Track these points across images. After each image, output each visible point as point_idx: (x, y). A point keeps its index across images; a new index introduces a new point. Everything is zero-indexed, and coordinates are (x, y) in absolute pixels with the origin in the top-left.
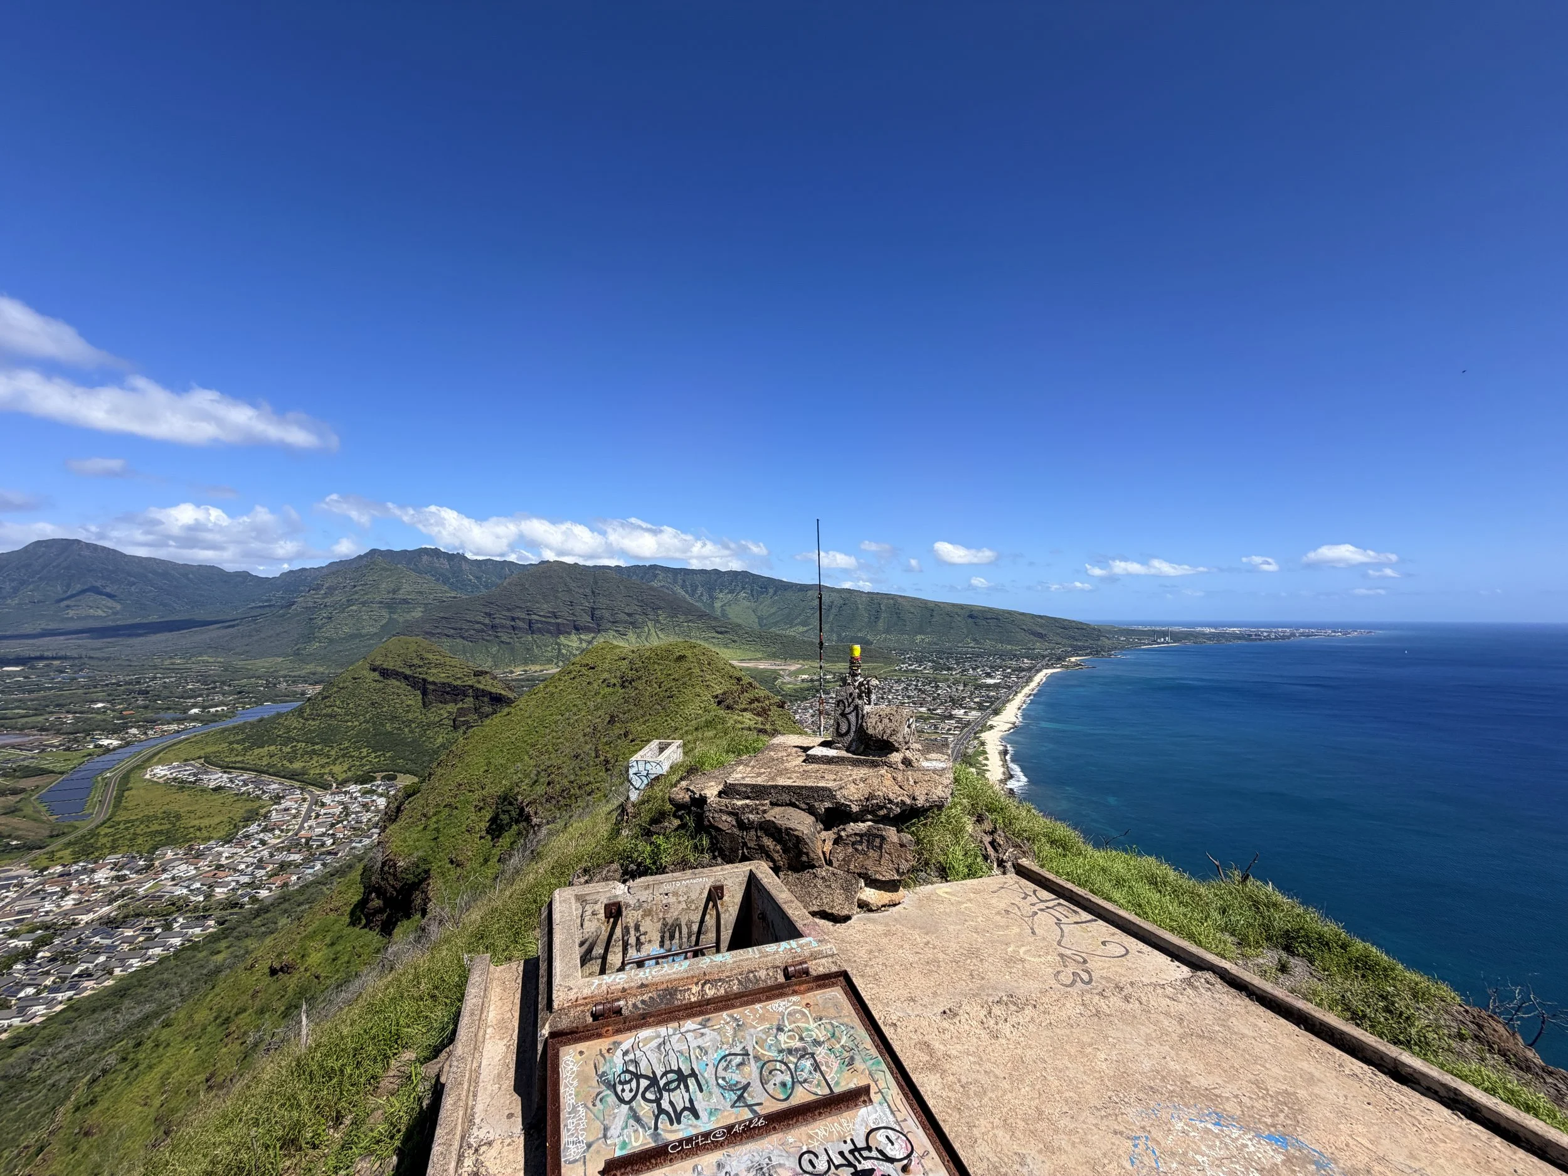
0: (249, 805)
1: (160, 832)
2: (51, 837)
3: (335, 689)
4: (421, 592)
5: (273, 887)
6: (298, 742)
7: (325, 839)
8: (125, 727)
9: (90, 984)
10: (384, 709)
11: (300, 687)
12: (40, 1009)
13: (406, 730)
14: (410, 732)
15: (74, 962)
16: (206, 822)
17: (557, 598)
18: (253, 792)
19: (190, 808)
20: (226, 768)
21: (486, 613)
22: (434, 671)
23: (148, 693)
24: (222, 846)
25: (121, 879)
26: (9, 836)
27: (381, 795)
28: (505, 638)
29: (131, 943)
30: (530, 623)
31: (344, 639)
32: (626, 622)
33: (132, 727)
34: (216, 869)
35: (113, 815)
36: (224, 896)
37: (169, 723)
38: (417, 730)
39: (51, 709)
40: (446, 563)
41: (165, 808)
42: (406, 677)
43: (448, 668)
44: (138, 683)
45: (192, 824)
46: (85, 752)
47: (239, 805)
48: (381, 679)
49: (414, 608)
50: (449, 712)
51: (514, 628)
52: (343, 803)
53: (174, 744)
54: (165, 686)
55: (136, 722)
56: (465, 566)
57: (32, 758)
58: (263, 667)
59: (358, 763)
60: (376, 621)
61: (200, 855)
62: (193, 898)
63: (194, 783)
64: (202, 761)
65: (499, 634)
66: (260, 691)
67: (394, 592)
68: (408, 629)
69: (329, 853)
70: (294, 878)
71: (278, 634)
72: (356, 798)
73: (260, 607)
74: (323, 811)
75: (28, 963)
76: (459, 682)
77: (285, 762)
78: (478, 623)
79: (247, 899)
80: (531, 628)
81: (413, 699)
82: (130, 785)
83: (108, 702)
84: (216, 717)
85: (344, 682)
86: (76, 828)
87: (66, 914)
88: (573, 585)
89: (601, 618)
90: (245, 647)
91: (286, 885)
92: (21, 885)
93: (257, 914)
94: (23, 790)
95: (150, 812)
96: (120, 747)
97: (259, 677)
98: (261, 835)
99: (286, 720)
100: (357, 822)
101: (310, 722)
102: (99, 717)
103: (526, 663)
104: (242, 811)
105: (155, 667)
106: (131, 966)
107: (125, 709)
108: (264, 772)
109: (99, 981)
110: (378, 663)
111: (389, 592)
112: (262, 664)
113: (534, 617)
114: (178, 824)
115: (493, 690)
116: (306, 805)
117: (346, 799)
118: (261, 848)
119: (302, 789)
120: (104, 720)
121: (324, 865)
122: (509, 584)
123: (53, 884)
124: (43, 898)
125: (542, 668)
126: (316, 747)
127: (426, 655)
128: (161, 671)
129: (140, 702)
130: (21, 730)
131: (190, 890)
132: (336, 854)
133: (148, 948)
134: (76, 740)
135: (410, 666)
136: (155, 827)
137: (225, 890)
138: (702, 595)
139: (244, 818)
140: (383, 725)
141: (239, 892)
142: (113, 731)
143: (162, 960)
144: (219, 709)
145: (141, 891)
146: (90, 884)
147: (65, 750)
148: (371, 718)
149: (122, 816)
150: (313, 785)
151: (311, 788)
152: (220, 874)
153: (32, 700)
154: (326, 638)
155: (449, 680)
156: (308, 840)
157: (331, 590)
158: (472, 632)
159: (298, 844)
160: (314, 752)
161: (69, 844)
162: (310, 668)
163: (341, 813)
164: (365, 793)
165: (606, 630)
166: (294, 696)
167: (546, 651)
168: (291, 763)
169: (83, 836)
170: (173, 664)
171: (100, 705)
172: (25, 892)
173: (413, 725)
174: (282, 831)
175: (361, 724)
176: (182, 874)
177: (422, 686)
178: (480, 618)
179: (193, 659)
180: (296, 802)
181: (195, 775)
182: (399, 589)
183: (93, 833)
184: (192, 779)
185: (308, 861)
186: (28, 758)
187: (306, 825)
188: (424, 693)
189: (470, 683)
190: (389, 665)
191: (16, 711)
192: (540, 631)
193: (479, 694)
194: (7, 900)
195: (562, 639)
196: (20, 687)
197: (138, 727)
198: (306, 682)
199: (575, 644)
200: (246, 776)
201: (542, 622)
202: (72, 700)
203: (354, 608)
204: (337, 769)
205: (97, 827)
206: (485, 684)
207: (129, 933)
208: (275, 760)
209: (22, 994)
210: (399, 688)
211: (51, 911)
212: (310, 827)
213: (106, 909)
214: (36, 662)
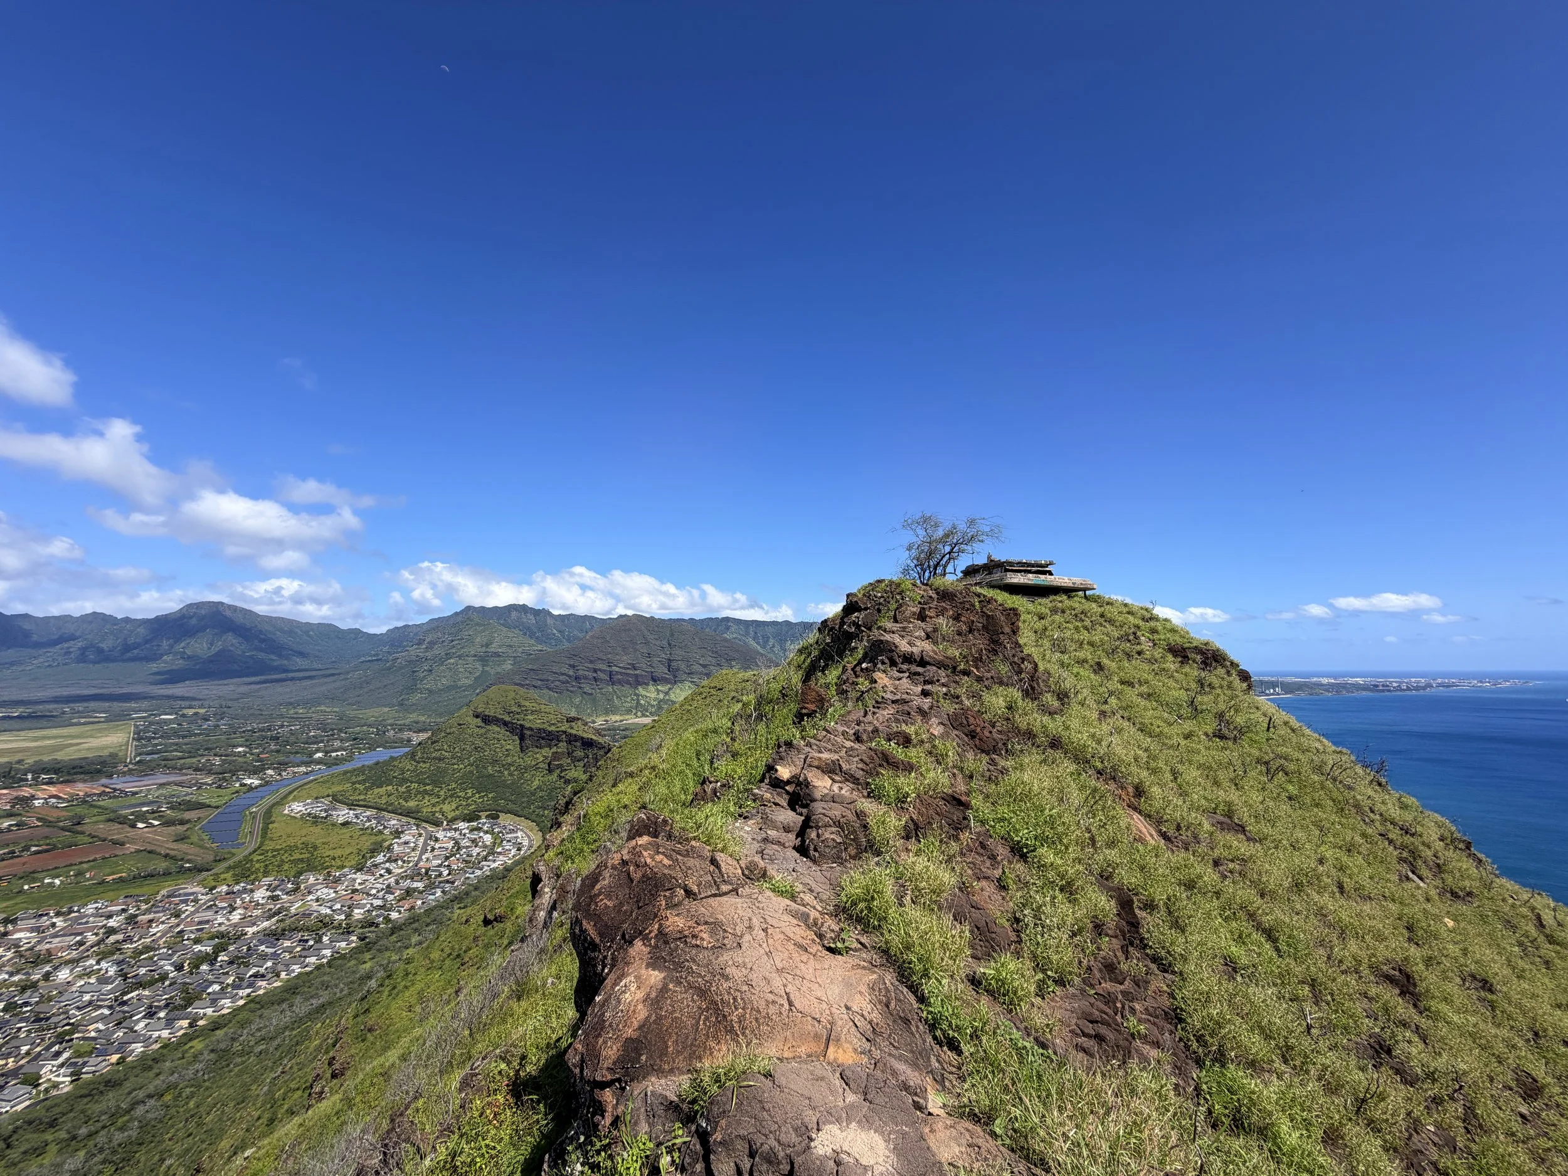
0: (374, 839)
1: (302, 860)
2: (216, 861)
3: (443, 734)
4: (511, 646)
5: (402, 909)
6: (411, 782)
7: (442, 869)
8: (262, 769)
9: (264, 983)
10: (486, 753)
11: (406, 735)
12: (226, 1002)
13: (506, 773)
14: (509, 775)
15: (247, 965)
16: (338, 852)
17: (636, 650)
18: (376, 827)
19: (324, 840)
20: (352, 805)
21: (570, 665)
22: (530, 717)
24: (355, 873)
25: (275, 898)
26: (182, 859)
27: (486, 832)
28: (587, 689)
29: (291, 952)
30: (611, 674)
31: (442, 690)
32: (701, 673)
33: (269, 768)
34: (352, 893)
35: (262, 844)
36: (361, 917)
37: (298, 766)
38: (516, 773)
39: (201, 752)
40: (532, 617)
41: (304, 839)
42: (505, 724)
43: (543, 714)
44: (270, 730)
45: (327, 854)
46: (233, 790)
47: (364, 838)
48: (483, 725)
49: (505, 661)
50: (544, 756)
51: (595, 679)
52: (454, 839)
53: (306, 784)
54: (292, 733)
55: (272, 764)
56: (549, 621)
57: (192, 794)
58: (373, 716)
59: (464, 803)
60: (470, 673)
61: (337, 881)
62: (337, 917)
63: (326, 818)
64: (330, 799)
65: (582, 685)
66: (372, 738)
67: (487, 645)
68: (500, 680)
69: (448, 882)
70: (419, 902)
71: (385, 686)
72: (465, 835)
73: (369, 661)
74: (437, 846)
75: (212, 964)
76: (553, 728)
77: (401, 801)
78: (563, 674)
79: (381, 919)
80: (612, 679)
81: (511, 744)
82: (273, 819)
83: (246, 746)
84: (338, 761)
85: (450, 728)
86: (234, 855)
87: (235, 926)
88: (650, 637)
89: (678, 670)
90: (357, 698)
91: (413, 908)
92: (196, 901)
93: (393, 931)
94: (188, 821)
95: (291, 842)
96: (261, 786)
97: (370, 726)
98: (387, 865)
99: (400, 762)
100: (468, 856)
101: (421, 764)
102: (241, 759)
103: (607, 712)
104: (368, 844)
105: (282, 716)
106: (293, 971)
107: (262, 753)
108: (384, 810)
109: (270, 981)
110: (479, 710)
111: (482, 646)
112: (372, 714)
113: (614, 668)
114: (315, 853)
115: (585, 735)
116: (422, 840)
117: (457, 835)
118: (387, 876)
119: (418, 826)
120: (245, 762)
121: (443, 892)
122: (592, 637)
123: (222, 900)
124: (217, 912)
125: (622, 718)
126: (427, 788)
127: (524, 703)
128: (287, 719)
129: (273, 747)
130: (181, 770)
131: (333, 911)
132: (453, 883)
133: (305, 957)
134: (224, 779)
135: (509, 713)
136: (297, 856)
137: (362, 911)
138: (774, 646)
139: (370, 850)
140: (485, 768)
141: (374, 913)
142: (255, 772)
143: (318, 967)
144: (339, 753)
145: (293, 910)
146: (251, 902)
147: (217, 788)
148: (474, 762)
149: (269, 845)
150: (427, 822)
151: (424, 825)
152: (356, 897)
153: (186, 744)
154: (427, 689)
155: (545, 726)
156: (427, 870)
157: (432, 644)
158: (557, 683)
159: (419, 874)
160: (426, 792)
161: (229, 868)
162: (413, 717)
163: (453, 847)
164: (472, 830)
165: (682, 682)
166: (402, 742)
167: (626, 702)
168: (407, 801)
169: (240, 862)
170: (296, 713)
171: (240, 749)
172: (200, 907)
173: (512, 768)
174: (404, 862)
175: (465, 767)
176: (324, 896)
177: (521, 733)
178: (565, 670)
179: (313, 709)
180: (414, 836)
181: (326, 811)
182: (491, 644)
183: (248, 859)
184: (324, 814)
185: (431, 887)
186: (188, 793)
187: (423, 857)
188: (522, 738)
189: (563, 728)
190: (490, 712)
191: (175, 753)
192: (620, 682)
193: (572, 739)
194: (187, 913)
195: (641, 690)
196: (176, 733)
197: (274, 769)
198: (410, 730)
199: (653, 695)
200: (368, 813)
201: (621, 674)
202: (218, 744)
203: (452, 661)
204: (446, 807)
205: (250, 854)
206: (577, 730)
207: (287, 944)
208: (393, 799)
209: (210, 990)
210: (499, 733)
211: (223, 923)
212: (428, 859)
213: (266, 924)
214: (185, 711)
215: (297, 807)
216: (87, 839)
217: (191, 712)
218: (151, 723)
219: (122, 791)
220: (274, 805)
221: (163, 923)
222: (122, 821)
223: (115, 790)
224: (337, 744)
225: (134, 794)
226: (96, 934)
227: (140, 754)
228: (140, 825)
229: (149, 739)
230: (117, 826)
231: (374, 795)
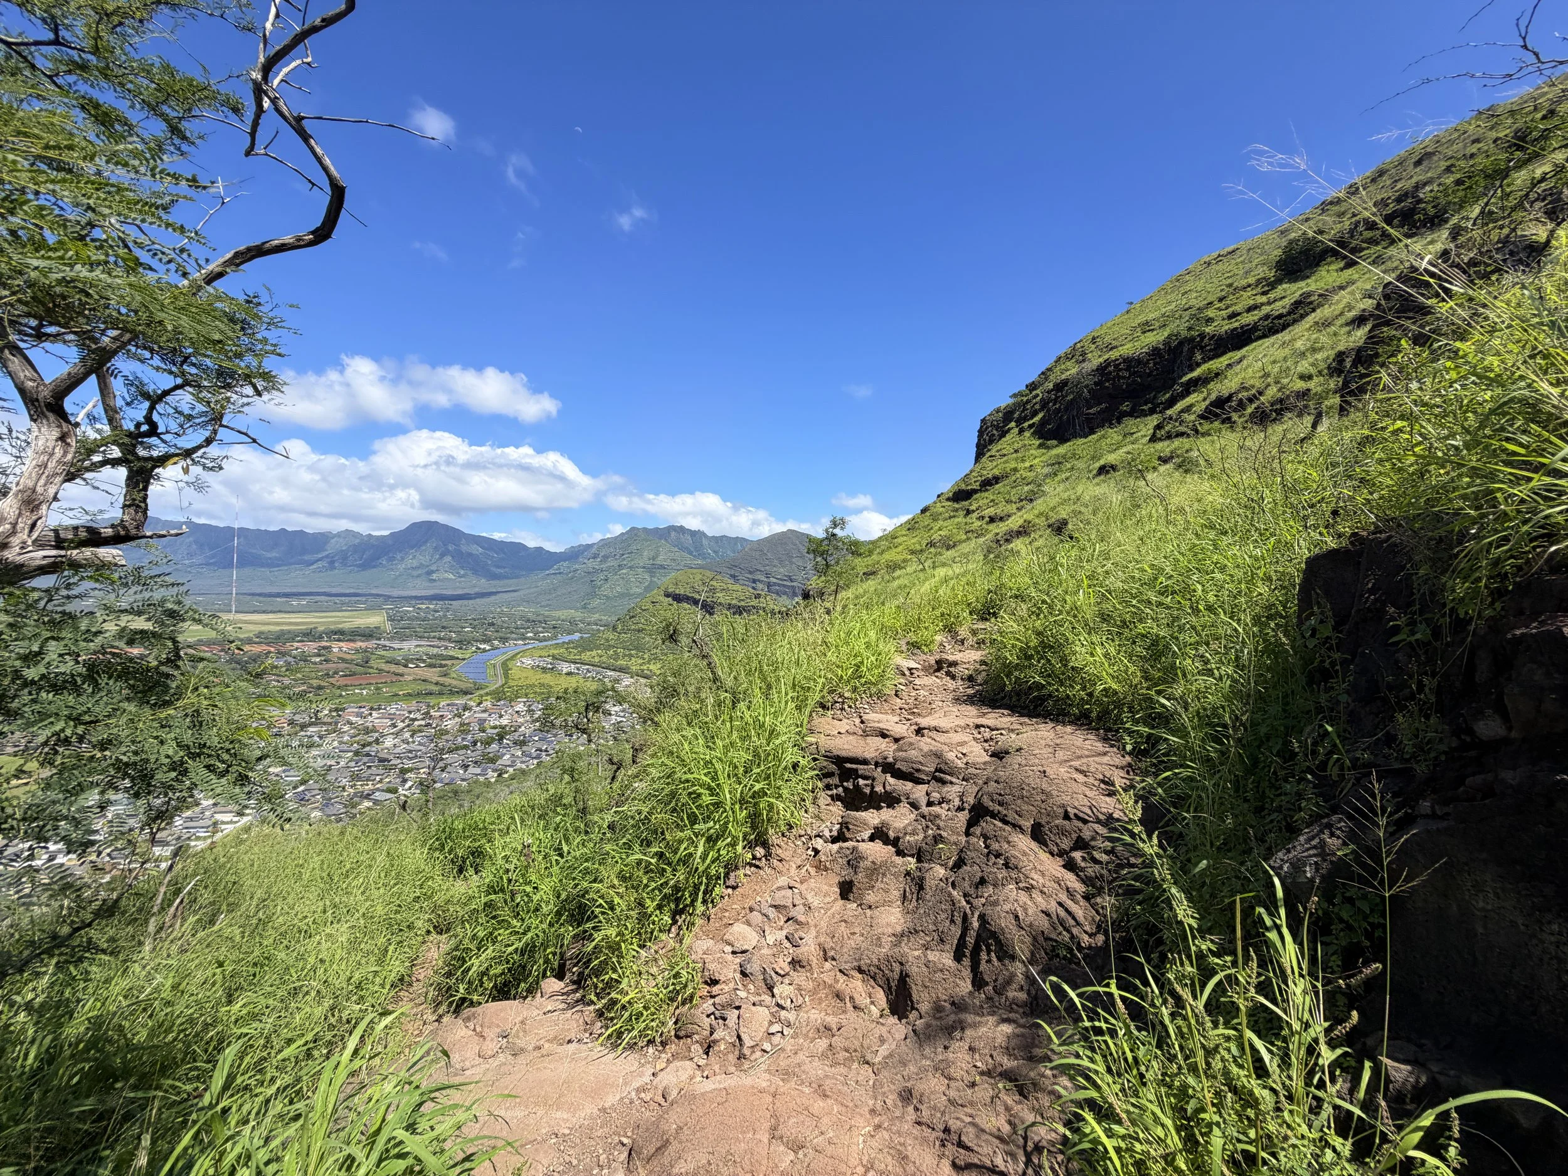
2: (475, 689)
8: (490, 640)
18: (596, 677)
19: (556, 683)
20: (570, 662)
25: (532, 712)
33: (494, 640)
35: (507, 682)
37: (516, 640)
41: (539, 681)
44: (485, 619)
46: (472, 651)
53: (527, 650)
55: (496, 638)
63: (552, 669)
64: (551, 658)
77: (611, 661)
82: (510, 667)
84: (545, 639)
86: (487, 686)
94: (445, 666)
95: (530, 682)
96: (492, 649)
101: (623, 635)
102: (471, 634)
107: (485, 632)
108: (598, 667)
114: (552, 690)
119: (631, 678)
120: (475, 637)
124: (490, 715)
130: (428, 638)
134: (463, 645)
136: (538, 690)
144: (545, 634)
147: (459, 649)
149: (513, 683)
153: (427, 625)
154: (605, 596)
160: (631, 655)
161: (488, 693)
168: (616, 661)
169: (494, 691)
171: (468, 629)
172: (476, 712)
181: (551, 664)
183: (500, 690)
184: (549, 666)
186: (439, 651)
196: (416, 618)
197: (498, 640)
200: (586, 667)
205: (500, 687)
208: (604, 659)
215: (528, 661)
216: (375, 671)
217: (424, 606)
218: (399, 612)
219: (391, 648)
220: (507, 660)
222: (398, 663)
223: (385, 647)
225: (400, 649)
226: (403, 721)
227: (396, 628)
228: (411, 666)
229: (399, 621)
230: (394, 666)
231: (586, 656)
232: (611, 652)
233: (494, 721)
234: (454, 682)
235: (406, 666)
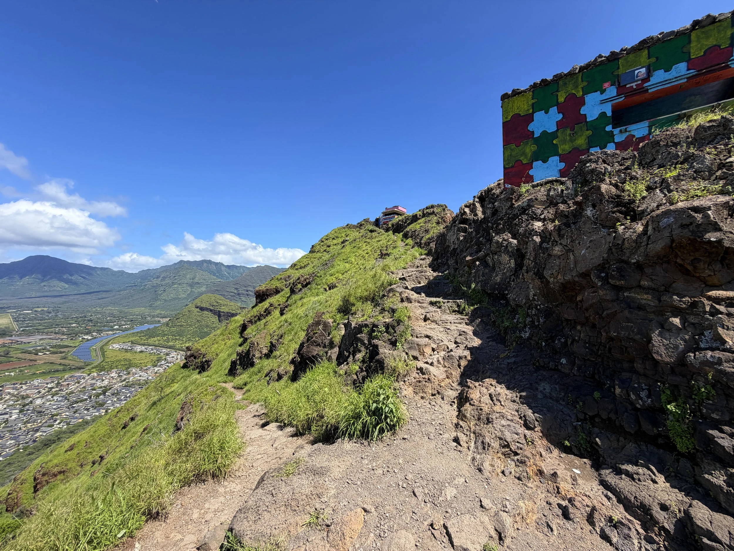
0: (157, 356)
1: (126, 364)
2: (85, 365)
3: (180, 316)
4: (205, 279)
6: (169, 336)
8: (90, 332)
10: (203, 323)
11: (157, 319)
16: (142, 362)
18: (157, 352)
19: (133, 358)
20: (142, 345)
21: (235, 289)
22: (222, 307)
23: (92, 321)
26: (69, 365)
31: (171, 300)
33: (93, 332)
35: (104, 360)
37: (108, 331)
39: (54, 326)
40: (214, 266)
41: (123, 357)
42: (211, 310)
43: (229, 306)
44: (86, 317)
45: (137, 362)
46: (79, 340)
47: (153, 356)
48: (200, 311)
49: (202, 286)
53: (115, 338)
54: (98, 318)
56: (223, 268)
57: (59, 342)
60: (184, 292)
61: (146, 370)
63: (131, 350)
64: (130, 343)
66: (140, 320)
67: (193, 279)
71: (141, 298)
73: (131, 286)
76: (234, 312)
77: (165, 343)
81: (214, 319)
82: (105, 350)
84: (126, 330)
85: (184, 313)
86: (93, 363)
90: (127, 303)
94: (63, 352)
95: (118, 359)
96: (92, 339)
97: (137, 315)
98: (167, 364)
102: (77, 329)
104: (155, 358)
107: (86, 326)
108: (158, 346)
110: (197, 305)
111: (190, 279)
112: (137, 310)
114: (131, 362)
119: (176, 351)
120: (80, 330)
122: (245, 276)
123: (96, 378)
124: (96, 381)
127: (219, 302)
128: (93, 313)
129: (91, 324)
130: (47, 333)
134: (73, 337)
135: (212, 306)
136: (123, 363)
139: (157, 360)
142: (87, 334)
144: (126, 326)
145: (131, 379)
146: (110, 377)
147: (71, 340)
149: (108, 360)
151: (179, 351)
153: (44, 323)
154: (163, 299)
155: (230, 311)
157: (164, 278)
160: (176, 339)
161: (93, 368)
162: (158, 312)
166: (156, 322)
169: (97, 365)
171: (74, 325)
173: (216, 329)
175: (193, 329)
176: (142, 375)
177: (218, 314)
178: (233, 291)
179: (105, 308)
182: (195, 278)
183: (101, 364)
184: (129, 348)
186: (57, 342)
188: (219, 316)
189: (239, 312)
190: (203, 306)
191: (40, 327)
196: (35, 319)
197: (96, 332)
198: (159, 317)
200: (151, 348)
202: (61, 323)
203: (175, 286)
208: (161, 342)
210: (208, 314)
211: (101, 384)
213: (120, 384)
214: (36, 309)
215: (116, 346)
216: (16, 359)
217: (39, 309)
218: (21, 315)
219: (22, 342)
220: (103, 346)
221: (73, 385)
222: (30, 353)
223: (18, 341)
224: (123, 323)
225: (29, 343)
226: (44, 389)
227: (22, 327)
228: (40, 354)
229: (23, 321)
230: (28, 355)
231: (151, 341)
232: (165, 338)
233: (99, 384)
234: (71, 363)
235: (37, 354)
